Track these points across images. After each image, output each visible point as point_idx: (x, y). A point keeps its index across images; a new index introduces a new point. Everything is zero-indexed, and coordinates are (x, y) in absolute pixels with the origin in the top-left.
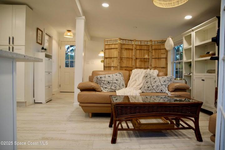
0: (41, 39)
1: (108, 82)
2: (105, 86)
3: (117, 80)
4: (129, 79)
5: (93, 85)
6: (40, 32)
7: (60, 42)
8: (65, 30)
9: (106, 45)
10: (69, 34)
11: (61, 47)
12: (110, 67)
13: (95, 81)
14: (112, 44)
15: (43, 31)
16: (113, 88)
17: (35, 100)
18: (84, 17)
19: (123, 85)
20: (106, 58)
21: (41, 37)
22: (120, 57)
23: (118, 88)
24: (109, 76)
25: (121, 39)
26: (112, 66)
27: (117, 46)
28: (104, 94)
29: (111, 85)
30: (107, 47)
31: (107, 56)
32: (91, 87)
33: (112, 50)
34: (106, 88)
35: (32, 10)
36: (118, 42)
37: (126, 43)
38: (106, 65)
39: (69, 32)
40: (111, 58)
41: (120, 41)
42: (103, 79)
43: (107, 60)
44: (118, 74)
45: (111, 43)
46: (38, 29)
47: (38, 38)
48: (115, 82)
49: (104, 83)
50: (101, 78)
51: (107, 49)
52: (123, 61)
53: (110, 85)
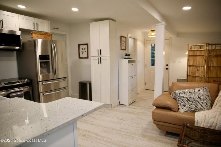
0: (125, 45)
1: (188, 100)
2: (184, 104)
3: (199, 98)
4: (218, 95)
5: (169, 102)
6: (123, 39)
7: (145, 41)
8: (149, 30)
9: (190, 51)
10: (153, 34)
11: (146, 46)
12: (194, 77)
13: (173, 97)
14: (197, 51)
15: (127, 37)
16: (193, 106)
17: (119, 102)
18: (164, 23)
19: (207, 104)
20: (189, 66)
21: (125, 43)
22: (207, 66)
23: (199, 107)
24: (190, 92)
25: (210, 45)
26: (196, 75)
27: (203, 53)
28: (180, 115)
29: (191, 102)
30: (191, 54)
31: (191, 64)
32: (166, 105)
33: (198, 57)
34: (184, 106)
35: (115, 21)
36: (206, 48)
37: (217, 48)
38: (189, 74)
39: (153, 32)
40: (196, 66)
41: (207, 47)
42: (182, 95)
43: (191, 68)
44: (202, 90)
45: (195, 50)
46: (121, 37)
47: (122, 45)
48: (197, 99)
49: (182, 100)
50: (179, 94)
51: (192, 56)
52: (211, 71)
53: (189, 103)
